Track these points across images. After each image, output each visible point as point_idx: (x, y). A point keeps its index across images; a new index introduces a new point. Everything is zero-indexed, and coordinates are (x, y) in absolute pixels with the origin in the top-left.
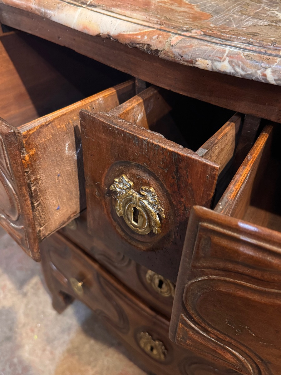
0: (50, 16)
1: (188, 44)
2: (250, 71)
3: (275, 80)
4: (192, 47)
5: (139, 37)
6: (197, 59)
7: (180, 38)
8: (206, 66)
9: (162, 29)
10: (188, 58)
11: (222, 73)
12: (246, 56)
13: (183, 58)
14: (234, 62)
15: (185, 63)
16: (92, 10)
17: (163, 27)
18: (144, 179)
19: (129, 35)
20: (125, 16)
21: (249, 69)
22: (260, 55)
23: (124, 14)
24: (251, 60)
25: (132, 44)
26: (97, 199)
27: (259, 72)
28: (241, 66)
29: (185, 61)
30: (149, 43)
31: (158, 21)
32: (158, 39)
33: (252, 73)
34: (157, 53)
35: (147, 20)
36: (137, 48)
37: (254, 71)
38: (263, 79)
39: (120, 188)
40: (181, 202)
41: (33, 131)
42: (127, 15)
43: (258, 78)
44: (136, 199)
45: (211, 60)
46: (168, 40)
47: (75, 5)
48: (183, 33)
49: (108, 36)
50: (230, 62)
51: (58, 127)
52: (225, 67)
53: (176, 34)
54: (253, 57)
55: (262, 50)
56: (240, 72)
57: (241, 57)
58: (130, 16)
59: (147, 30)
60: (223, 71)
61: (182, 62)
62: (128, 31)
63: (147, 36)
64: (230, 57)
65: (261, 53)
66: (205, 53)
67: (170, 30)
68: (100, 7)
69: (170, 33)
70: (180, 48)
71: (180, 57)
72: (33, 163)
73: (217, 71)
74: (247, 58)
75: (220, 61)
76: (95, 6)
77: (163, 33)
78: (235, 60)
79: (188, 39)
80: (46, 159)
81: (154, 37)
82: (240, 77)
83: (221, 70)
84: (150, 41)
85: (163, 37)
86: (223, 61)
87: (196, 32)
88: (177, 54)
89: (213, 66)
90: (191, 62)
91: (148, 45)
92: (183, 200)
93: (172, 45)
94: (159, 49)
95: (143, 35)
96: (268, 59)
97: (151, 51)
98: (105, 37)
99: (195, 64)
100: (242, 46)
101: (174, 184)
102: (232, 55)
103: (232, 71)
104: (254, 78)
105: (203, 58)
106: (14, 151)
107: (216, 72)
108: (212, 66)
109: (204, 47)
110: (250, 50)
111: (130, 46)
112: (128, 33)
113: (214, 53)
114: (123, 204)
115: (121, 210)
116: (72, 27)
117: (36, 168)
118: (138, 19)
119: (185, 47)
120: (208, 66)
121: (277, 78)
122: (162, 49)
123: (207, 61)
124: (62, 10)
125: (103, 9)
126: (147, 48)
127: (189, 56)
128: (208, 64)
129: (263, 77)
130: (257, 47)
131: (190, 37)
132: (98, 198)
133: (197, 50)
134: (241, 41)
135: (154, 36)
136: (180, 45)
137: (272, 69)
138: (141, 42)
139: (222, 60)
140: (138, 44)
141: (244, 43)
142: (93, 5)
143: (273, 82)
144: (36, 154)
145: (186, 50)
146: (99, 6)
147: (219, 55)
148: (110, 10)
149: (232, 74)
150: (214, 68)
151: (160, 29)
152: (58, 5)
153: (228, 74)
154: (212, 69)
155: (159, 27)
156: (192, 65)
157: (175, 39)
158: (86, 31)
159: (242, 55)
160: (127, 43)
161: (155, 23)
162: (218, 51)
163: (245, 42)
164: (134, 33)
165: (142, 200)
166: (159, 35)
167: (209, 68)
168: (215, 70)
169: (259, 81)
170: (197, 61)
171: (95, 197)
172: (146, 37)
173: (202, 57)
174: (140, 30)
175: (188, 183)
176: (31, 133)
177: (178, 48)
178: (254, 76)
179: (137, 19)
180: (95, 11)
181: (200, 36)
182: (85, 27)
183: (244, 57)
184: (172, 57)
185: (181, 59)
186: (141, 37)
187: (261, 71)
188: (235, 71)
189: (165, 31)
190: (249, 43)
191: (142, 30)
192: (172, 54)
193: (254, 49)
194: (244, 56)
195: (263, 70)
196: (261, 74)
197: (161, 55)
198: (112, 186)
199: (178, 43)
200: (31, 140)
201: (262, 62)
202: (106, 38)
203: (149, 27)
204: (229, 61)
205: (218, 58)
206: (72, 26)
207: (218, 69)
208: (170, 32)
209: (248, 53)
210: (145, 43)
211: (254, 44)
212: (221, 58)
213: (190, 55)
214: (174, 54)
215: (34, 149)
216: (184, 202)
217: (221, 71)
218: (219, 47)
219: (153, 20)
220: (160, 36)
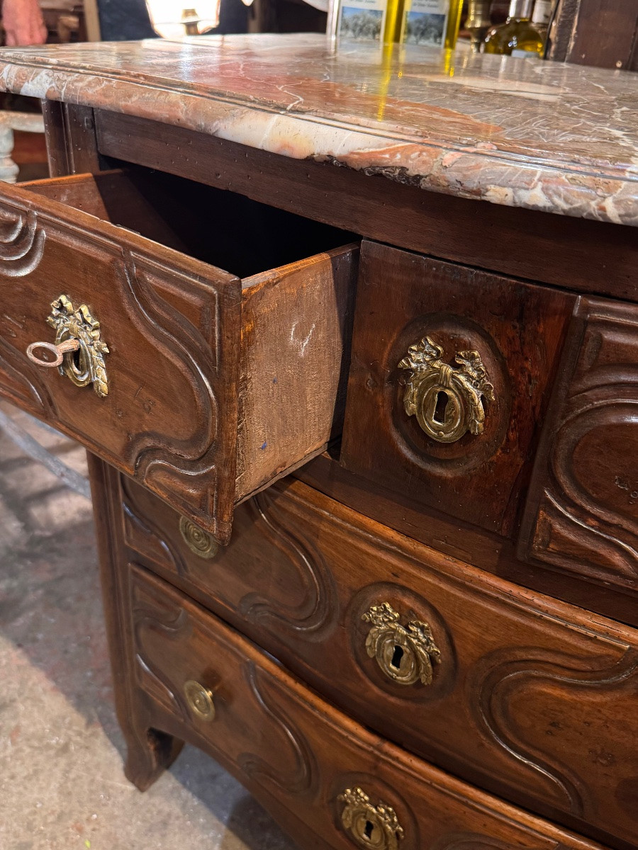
0: (217, 129)
1: (473, 164)
2: (578, 202)
3: (620, 216)
4: (480, 167)
5: (387, 156)
6: (488, 187)
7: (458, 155)
8: (503, 197)
9: (426, 142)
10: (472, 185)
11: (530, 208)
12: (572, 179)
13: (465, 187)
14: (551, 189)
15: (467, 195)
16: (297, 118)
17: (427, 140)
18: (462, 339)
19: (369, 153)
20: (358, 125)
21: (576, 200)
22: (593, 178)
23: (357, 123)
24: (579, 185)
25: (374, 168)
26: (369, 393)
27: (593, 204)
28: (562, 196)
29: (468, 192)
30: (404, 165)
31: (417, 132)
32: (421, 157)
33: (581, 206)
34: (418, 181)
35: (398, 130)
36: (381, 175)
37: (585, 202)
38: (600, 215)
39: (418, 362)
40: (522, 370)
41: (255, 291)
42: (361, 124)
43: (591, 215)
44: (446, 376)
45: (513, 187)
46: (438, 159)
47: (264, 110)
48: (462, 149)
49: (328, 158)
50: (545, 190)
51: (288, 291)
52: (536, 197)
53: (451, 149)
54: (582, 181)
55: (596, 171)
56: (563, 205)
57: (563, 180)
58: (369, 126)
59: (400, 145)
60: (533, 206)
61: (461, 194)
62: (366, 147)
63: (401, 154)
64: (545, 181)
65: (595, 175)
66: (501, 176)
67: (440, 144)
68: (311, 113)
69: (441, 149)
70: (458, 170)
71: (459, 186)
72: (247, 348)
73: (522, 205)
74: (573, 182)
75: (527, 189)
76: (303, 112)
77: (429, 148)
78: (553, 186)
79: (473, 157)
80: (264, 345)
81: (414, 156)
82: (561, 213)
83: (528, 203)
84: (407, 162)
85: (430, 155)
86: (533, 188)
87: (484, 147)
88: (453, 180)
89: (516, 197)
90: (478, 193)
91: (403, 168)
92: (528, 365)
93: (446, 167)
94: (421, 174)
95: (393, 152)
96: (607, 183)
97: (408, 178)
98: (322, 161)
99: (484, 195)
100: (562, 166)
101: (514, 339)
102: (547, 179)
103: (549, 204)
104: (584, 215)
105: (499, 185)
106: (234, 314)
107: (520, 208)
108: (514, 197)
109: (500, 167)
110: (577, 171)
111: (369, 172)
112: (367, 150)
113: (517, 175)
114: (419, 391)
115: (414, 403)
116: (259, 147)
117: (249, 358)
118: (383, 130)
119: (468, 169)
120: (507, 197)
121: (622, 212)
122: (427, 174)
123: (506, 189)
124: (242, 118)
125: (316, 116)
126: (399, 174)
127: (474, 183)
128: (507, 195)
129: (600, 212)
130: (587, 167)
131: (476, 153)
132: (370, 390)
133: (489, 173)
134: (560, 158)
135: (412, 153)
136: (459, 165)
137: (614, 198)
138: (391, 164)
139: (530, 187)
140: (385, 168)
141: (566, 161)
142: (297, 111)
143: (617, 220)
144: (253, 331)
145: (469, 173)
146: (310, 111)
147: (526, 179)
148: (330, 117)
149: (547, 209)
150: (517, 200)
151: (422, 143)
152: (232, 111)
153: (541, 210)
154: (514, 203)
155: (420, 140)
156: (478, 198)
157: (449, 157)
158: (287, 153)
159: (564, 178)
160: (363, 168)
161: (413, 135)
162: (524, 173)
163: (567, 159)
164: (378, 150)
165: (456, 375)
166: (421, 152)
167: (508, 201)
168: (518, 204)
169: (593, 219)
170: (487, 190)
171: (365, 390)
172: (399, 156)
173: (497, 182)
174: (388, 145)
175: (538, 332)
176: (253, 292)
177: (455, 171)
178: (586, 211)
179: (380, 129)
180: (303, 119)
181: (491, 151)
182: (285, 146)
183: (567, 181)
184: (444, 186)
185: (461, 188)
186: (390, 156)
187: (596, 201)
188: (553, 203)
189: (431, 145)
190: (574, 162)
191: (391, 145)
192: (445, 181)
193: (582, 169)
194: (568, 179)
195: (599, 199)
196: (596, 207)
197: (425, 185)
198: (403, 361)
199: (456, 162)
200: (251, 305)
201: (598, 188)
202: (325, 161)
203: (403, 140)
204: (542, 189)
205: (524, 185)
206: (259, 145)
207: (524, 203)
208: (440, 147)
209: (574, 175)
210: (397, 165)
211: (582, 162)
212: (528, 184)
213: (476, 181)
214: (448, 181)
215: (252, 322)
216: (530, 368)
217: (529, 205)
218: (524, 167)
219: (409, 131)
220: (424, 154)
